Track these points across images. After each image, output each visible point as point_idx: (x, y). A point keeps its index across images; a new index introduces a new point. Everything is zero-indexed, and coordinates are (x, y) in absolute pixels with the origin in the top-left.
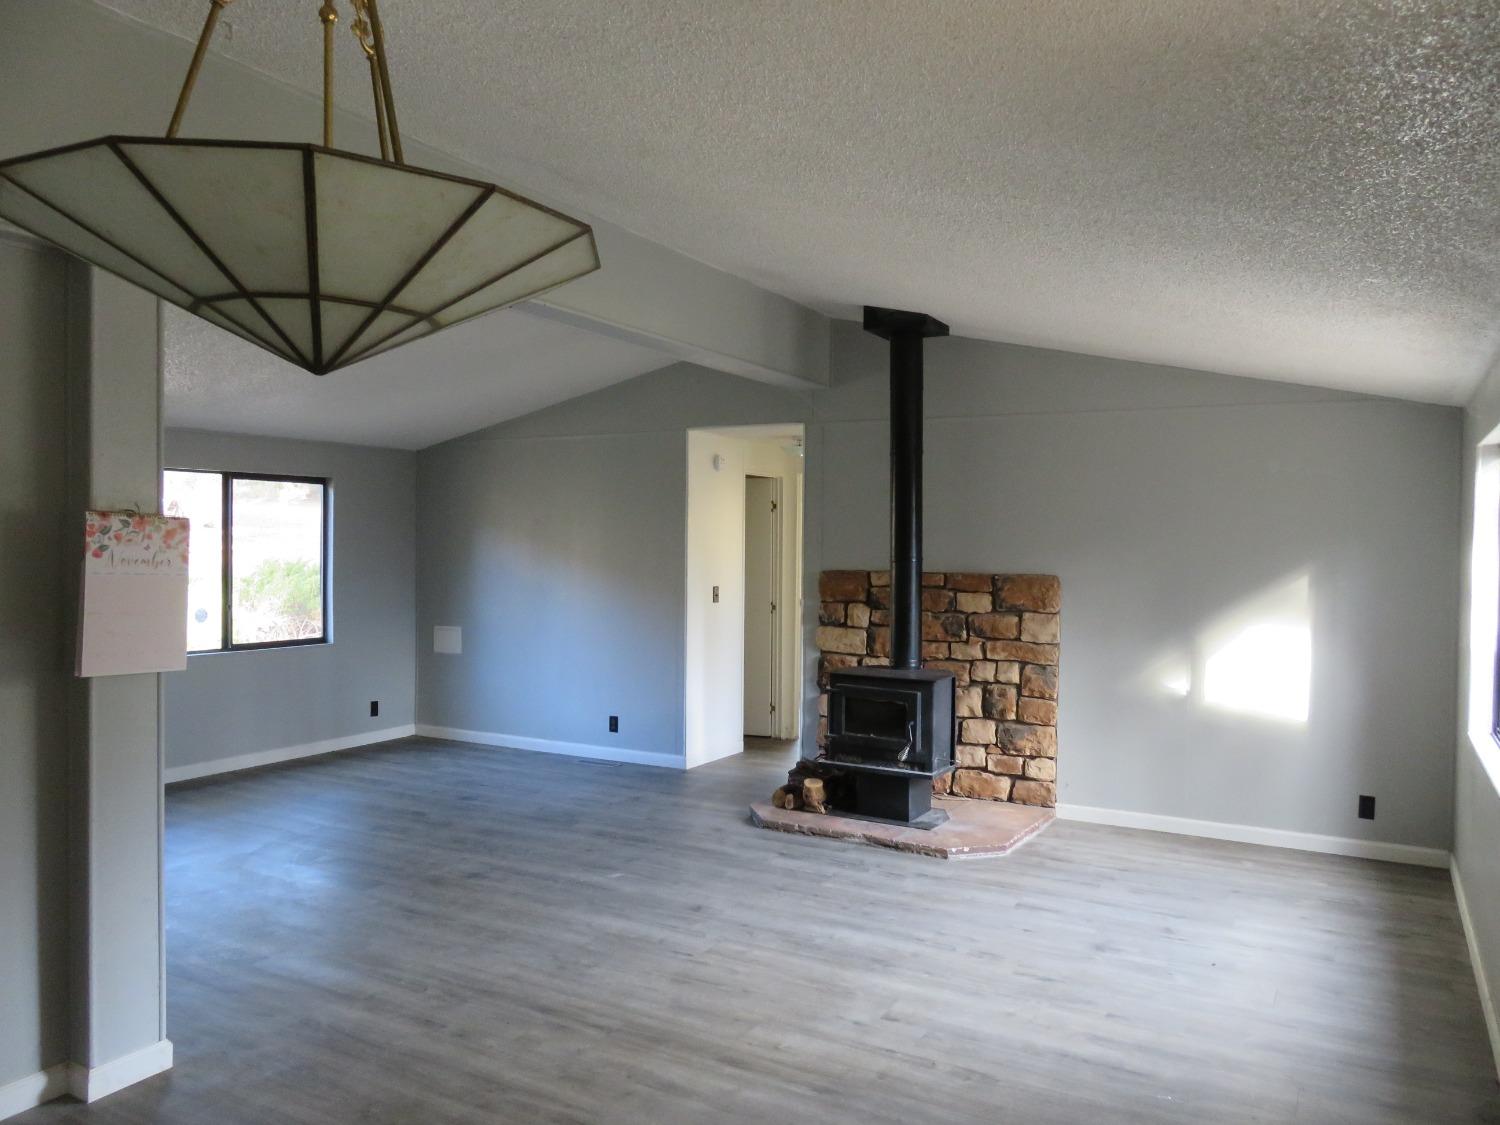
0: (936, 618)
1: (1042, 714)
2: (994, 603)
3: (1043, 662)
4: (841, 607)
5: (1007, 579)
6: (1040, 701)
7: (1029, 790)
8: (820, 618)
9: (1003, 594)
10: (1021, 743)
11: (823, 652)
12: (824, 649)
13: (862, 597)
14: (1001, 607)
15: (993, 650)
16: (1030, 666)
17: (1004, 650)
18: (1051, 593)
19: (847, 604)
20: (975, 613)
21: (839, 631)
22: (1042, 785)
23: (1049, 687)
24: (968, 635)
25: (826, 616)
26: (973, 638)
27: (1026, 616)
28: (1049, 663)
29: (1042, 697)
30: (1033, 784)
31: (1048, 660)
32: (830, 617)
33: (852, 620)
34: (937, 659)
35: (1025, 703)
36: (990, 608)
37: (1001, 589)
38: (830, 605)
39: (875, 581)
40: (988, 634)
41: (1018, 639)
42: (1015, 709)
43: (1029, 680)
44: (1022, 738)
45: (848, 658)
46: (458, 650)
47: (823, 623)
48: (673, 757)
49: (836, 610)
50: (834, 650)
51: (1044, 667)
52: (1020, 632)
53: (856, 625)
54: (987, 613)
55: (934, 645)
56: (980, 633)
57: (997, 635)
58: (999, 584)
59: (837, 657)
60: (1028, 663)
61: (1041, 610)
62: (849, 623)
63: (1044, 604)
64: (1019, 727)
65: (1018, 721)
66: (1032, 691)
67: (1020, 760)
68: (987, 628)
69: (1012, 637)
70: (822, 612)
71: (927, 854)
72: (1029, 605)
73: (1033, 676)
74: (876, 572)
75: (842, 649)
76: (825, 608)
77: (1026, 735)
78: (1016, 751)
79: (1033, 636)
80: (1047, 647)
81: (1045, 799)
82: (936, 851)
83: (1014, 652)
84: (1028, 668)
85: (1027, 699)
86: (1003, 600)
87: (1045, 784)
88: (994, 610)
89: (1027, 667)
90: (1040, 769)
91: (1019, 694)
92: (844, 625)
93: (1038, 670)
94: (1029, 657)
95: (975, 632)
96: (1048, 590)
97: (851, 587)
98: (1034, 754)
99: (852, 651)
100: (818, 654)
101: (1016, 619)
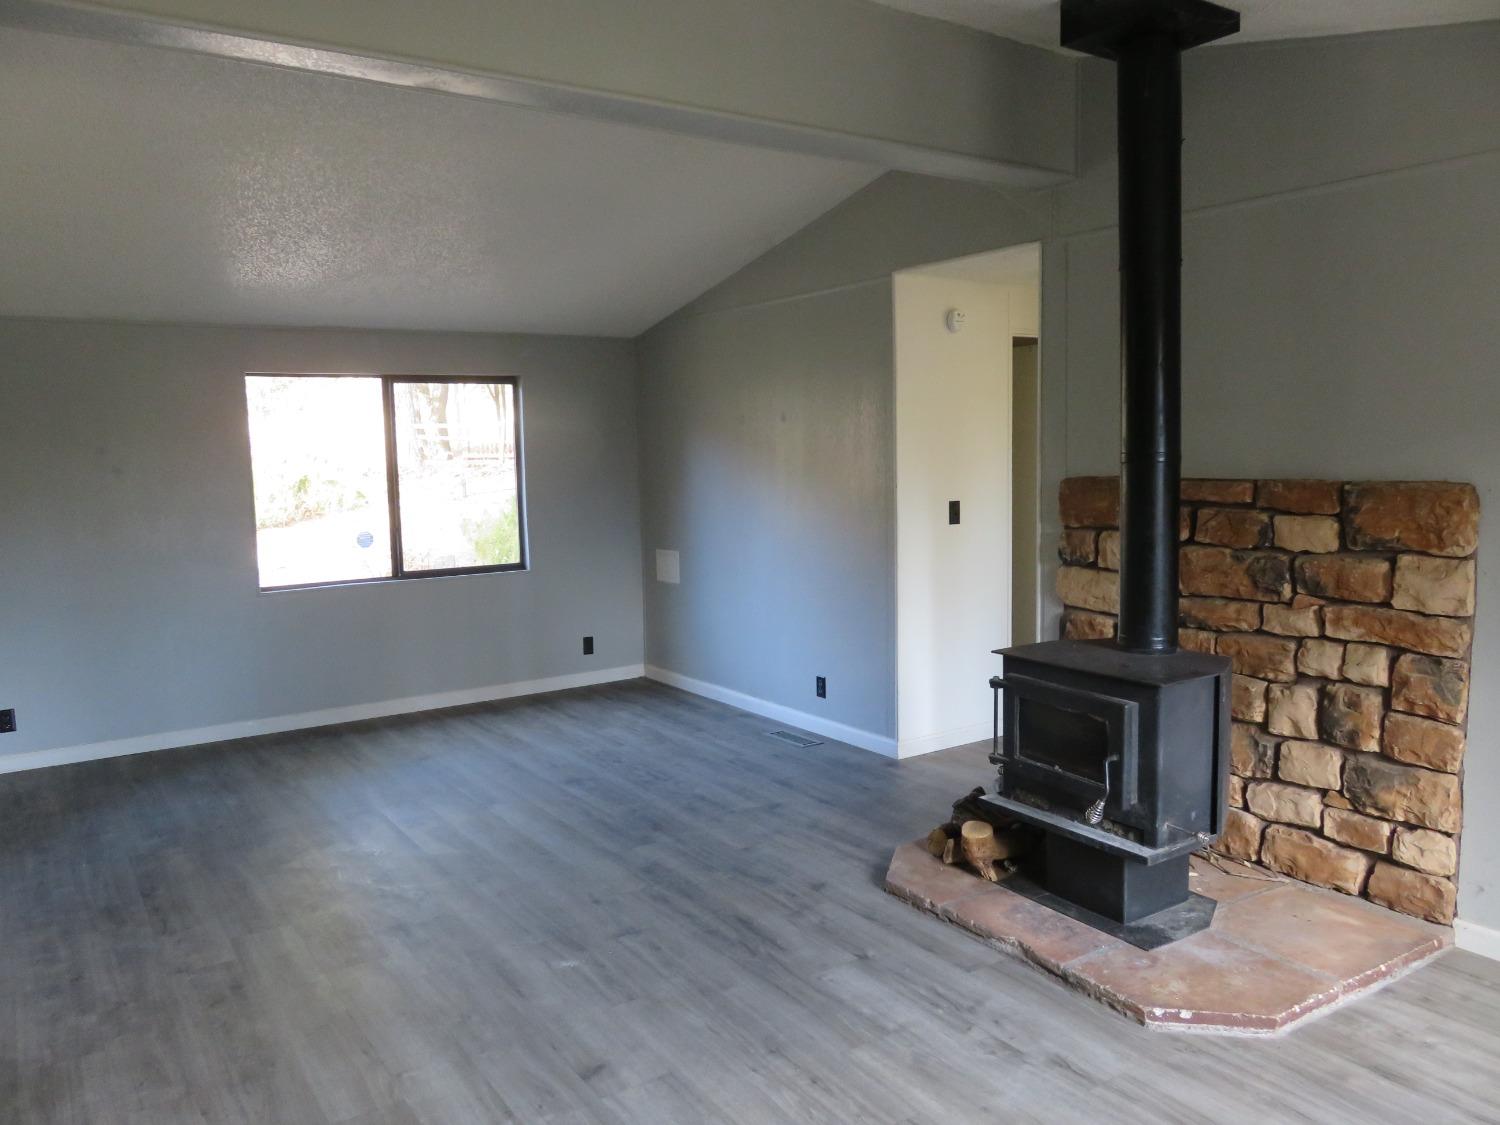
0: (1238, 559)
1: (1429, 749)
2: (1342, 535)
3: (1435, 652)
4: (1090, 536)
5: (1368, 489)
6: (1427, 723)
7: (1398, 884)
8: (1060, 553)
9: (1358, 520)
10: (1386, 798)
11: (1066, 607)
12: (1068, 602)
14: (1355, 543)
15: (1338, 621)
16: (1409, 657)
17: (1356, 623)
18: (1456, 518)
19: (1099, 530)
20: (1306, 553)
21: (1088, 574)
22: (1427, 881)
23: (1444, 699)
24: (1294, 592)
25: (1068, 551)
26: (1303, 597)
27: (1405, 560)
28: (1449, 654)
29: (1432, 716)
30: (1408, 875)
31: (1443, 646)
32: (1073, 553)
33: (1105, 560)
34: (1239, 631)
35: (1396, 724)
36: (1334, 545)
37: (1356, 510)
38: (1074, 533)
40: (1330, 593)
41: (1386, 604)
42: (1377, 733)
43: (1405, 683)
44: (1389, 789)
45: (1100, 619)
46: (677, 580)
47: (1067, 563)
48: (885, 740)
49: (1083, 541)
50: (1081, 604)
51: (1437, 661)
52: (1391, 593)
53: (1110, 567)
54: (1330, 553)
55: (1233, 607)
56: (1315, 590)
57: (1346, 595)
58: (1352, 501)
59: (1083, 616)
60: (1405, 651)
61: (1434, 551)
62: (1101, 564)
63: (1440, 539)
64: (1385, 766)
65: (1384, 755)
66: (1411, 704)
67: (1386, 829)
68: (1328, 581)
69: (1377, 601)
70: (1063, 544)
71: (1112, 1007)
72: (1412, 539)
73: (1414, 677)
75: (1091, 604)
76: (1069, 536)
77: (1396, 783)
78: (1377, 809)
79: (1417, 599)
80: (1444, 623)
81: (1433, 908)
82: (1125, 1005)
83: (1377, 627)
84: (1405, 660)
85: (1400, 717)
86: (1359, 530)
87: (1432, 880)
88: (1344, 548)
89: (1402, 658)
90: (1422, 851)
91: (1387, 706)
92: (1093, 566)
93: (1427, 665)
94: (1407, 639)
95: (1305, 585)
96: (1448, 511)
97: (1103, 504)
98: (1413, 821)
99: (1106, 609)
100: (1060, 610)
101: (1384, 567)
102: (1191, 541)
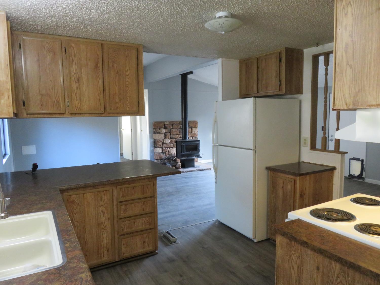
0: (178, 130)
4: (159, 129)
5: (190, 122)
9: (189, 125)
12: (155, 138)
13: (163, 127)
14: (189, 127)
17: (190, 135)
18: (197, 124)
21: (158, 134)
27: (193, 128)
31: (196, 135)
32: (157, 132)
34: (178, 138)
38: (156, 129)
39: (166, 123)
41: (192, 132)
47: (155, 133)
49: (158, 130)
50: (157, 138)
52: (192, 131)
55: (178, 135)
57: (189, 132)
59: (159, 140)
60: (193, 137)
62: (161, 132)
63: (196, 126)
70: (154, 131)
72: (193, 126)
74: (166, 121)
75: (160, 138)
79: (194, 132)
80: (197, 133)
81: (197, 161)
92: (160, 133)
93: (195, 138)
97: (160, 125)
99: (161, 138)
100: (153, 140)
101: (191, 129)
102: (172, 128)
